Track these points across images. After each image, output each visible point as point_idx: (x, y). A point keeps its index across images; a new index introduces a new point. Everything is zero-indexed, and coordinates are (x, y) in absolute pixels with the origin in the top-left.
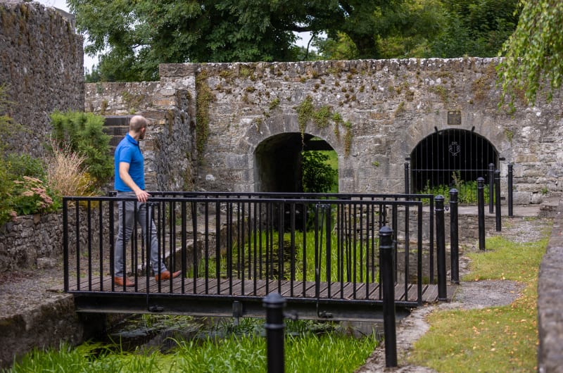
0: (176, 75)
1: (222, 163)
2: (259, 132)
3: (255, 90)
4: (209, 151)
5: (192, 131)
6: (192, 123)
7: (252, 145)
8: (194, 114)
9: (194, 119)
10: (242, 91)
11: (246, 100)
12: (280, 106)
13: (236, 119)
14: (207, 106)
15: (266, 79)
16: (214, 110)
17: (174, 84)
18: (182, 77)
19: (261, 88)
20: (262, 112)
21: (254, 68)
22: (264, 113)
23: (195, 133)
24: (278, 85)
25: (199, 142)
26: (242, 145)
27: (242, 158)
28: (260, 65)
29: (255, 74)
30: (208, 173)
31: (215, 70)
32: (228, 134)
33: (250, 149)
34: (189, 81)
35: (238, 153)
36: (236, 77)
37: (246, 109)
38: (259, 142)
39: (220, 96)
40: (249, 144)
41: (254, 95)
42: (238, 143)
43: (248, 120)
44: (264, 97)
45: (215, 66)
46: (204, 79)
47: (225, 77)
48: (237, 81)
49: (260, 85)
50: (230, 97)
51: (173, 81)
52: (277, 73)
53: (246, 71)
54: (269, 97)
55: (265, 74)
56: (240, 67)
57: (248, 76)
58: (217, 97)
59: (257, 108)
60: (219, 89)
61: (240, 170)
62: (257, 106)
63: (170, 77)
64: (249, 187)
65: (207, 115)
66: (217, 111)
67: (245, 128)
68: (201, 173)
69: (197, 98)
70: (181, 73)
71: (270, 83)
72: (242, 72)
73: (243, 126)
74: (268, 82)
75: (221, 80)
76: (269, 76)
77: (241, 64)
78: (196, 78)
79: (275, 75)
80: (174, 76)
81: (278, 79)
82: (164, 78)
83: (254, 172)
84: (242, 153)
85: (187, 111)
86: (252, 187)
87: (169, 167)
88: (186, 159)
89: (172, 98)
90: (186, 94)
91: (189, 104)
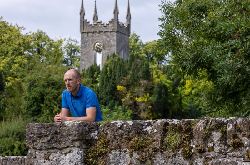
0: (50, 147)
15: (211, 155)
18: (61, 149)
29: (194, 143)
31: (121, 135)
36: (156, 150)
45: (121, 128)
51: (47, 158)
52: (230, 141)
53: (174, 138)
55: (210, 145)
56: (165, 129)
57: (178, 148)
63: (40, 149)
72: (167, 139)
75: (131, 156)
76: (217, 149)
77: (166, 124)
78: (86, 153)
79: (229, 146)
80: (47, 149)
81: (233, 156)
82: (33, 151)
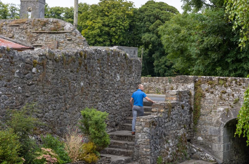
0: (184, 82)
1: (207, 131)
2: (227, 116)
3: (226, 92)
4: (200, 124)
5: (190, 113)
6: (191, 109)
7: (223, 122)
8: (192, 104)
9: (192, 106)
10: (219, 92)
11: (221, 98)
12: (239, 102)
13: (215, 108)
14: (200, 100)
15: (233, 87)
16: (204, 102)
17: (183, 87)
18: (187, 83)
19: (229, 92)
20: (229, 105)
21: (226, 80)
22: (230, 106)
23: (192, 114)
24: (239, 91)
25: (194, 119)
26: (218, 122)
27: (217, 130)
28: (229, 79)
29: (227, 84)
30: (199, 136)
31: (205, 80)
32: (211, 115)
33: (222, 125)
34: (191, 86)
35: (216, 127)
36: (216, 85)
37: (221, 102)
38: (227, 121)
40: (221, 122)
41: (225, 95)
42: (216, 121)
43: (221, 109)
44: (231, 97)
45: (205, 78)
46: (199, 85)
47: (211, 84)
48: (217, 87)
49: (229, 90)
50: (212, 95)
51: (183, 85)
52: (238, 84)
53: (222, 82)
54: (233, 97)
55: (232, 84)
56: (219, 79)
57: (223, 84)
58: (206, 95)
59: (227, 103)
60: (207, 91)
61: (216, 136)
62: (227, 101)
63: (181, 83)
64: (220, 146)
65: (200, 104)
66: (205, 102)
67: (220, 113)
68: (196, 136)
69: (195, 95)
70: (186, 81)
71: (235, 89)
72: (220, 82)
73: (219, 112)
74: (233, 88)
75: (208, 86)
76: (234, 85)
77: (219, 78)
78: (195, 84)
79: (238, 85)
80: (183, 83)
81: (239, 87)
82: (178, 83)
83: (224, 138)
84: (218, 127)
85: (188, 102)
86: (222, 146)
87: (165, 135)
88: (183, 129)
89: (175, 96)
90: (188, 93)
91: (190, 98)
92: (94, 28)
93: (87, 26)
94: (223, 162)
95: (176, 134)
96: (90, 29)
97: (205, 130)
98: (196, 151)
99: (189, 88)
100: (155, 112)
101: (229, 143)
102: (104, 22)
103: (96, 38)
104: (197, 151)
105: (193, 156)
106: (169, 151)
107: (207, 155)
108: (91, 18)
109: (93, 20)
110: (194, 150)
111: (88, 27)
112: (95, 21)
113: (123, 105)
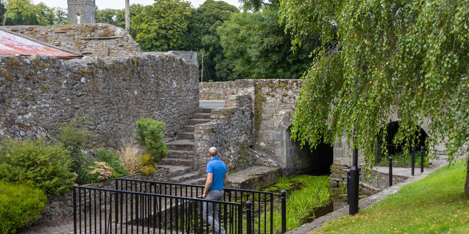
0: (244, 86)
1: (269, 136)
2: (289, 119)
3: (287, 95)
4: (262, 129)
5: (251, 118)
6: (252, 114)
7: (285, 126)
8: (253, 108)
9: (253, 111)
10: (280, 95)
11: (282, 101)
13: (276, 111)
14: (261, 104)
15: (294, 89)
16: (265, 106)
17: (243, 91)
18: (247, 87)
19: (290, 94)
20: (291, 108)
21: (287, 83)
22: (292, 109)
23: (254, 119)
25: (256, 125)
26: (280, 126)
27: (279, 134)
28: (290, 81)
29: (288, 86)
30: (261, 141)
31: (265, 84)
32: (273, 120)
33: (284, 129)
34: (251, 90)
35: (278, 131)
36: (277, 87)
37: (282, 106)
38: (289, 125)
39: (268, 98)
40: (283, 126)
41: (287, 98)
42: (278, 125)
43: (283, 112)
44: (292, 99)
45: (266, 81)
46: (260, 89)
47: (271, 88)
48: (278, 90)
49: (290, 93)
50: (273, 99)
51: (243, 90)
52: (299, 85)
53: (282, 85)
54: (295, 99)
55: (293, 86)
56: (279, 82)
57: (283, 87)
58: (267, 99)
59: (288, 106)
60: (267, 94)
61: (278, 141)
63: (241, 87)
64: (283, 150)
65: (261, 109)
66: (267, 106)
67: (282, 117)
68: (258, 141)
69: (255, 99)
70: (246, 85)
71: (296, 92)
72: (280, 85)
73: (281, 116)
74: (294, 91)
75: (269, 89)
76: (295, 87)
77: (280, 80)
78: (255, 88)
79: (299, 87)
82: (238, 88)
83: (287, 142)
84: (280, 131)
85: (248, 107)
86: (285, 150)
87: (226, 142)
88: (245, 135)
89: (234, 101)
90: (248, 97)
91: (250, 103)
92: (149, 31)
93: (142, 30)
94: (287, 167)
95: (237, 141)
96: (145, 33)
97: (267, 135)
98: (258, 157)
99: (250, 92)
100: (215, 119)
101: (292, 147)
102: (160, 24)
103: (152, 42)
104: (260, 157)
105: (256, 163)
106: (231, 159)
107: (269, 160)
108: (146, 20)
109: (148, 23)
110: (256, 157)
111: (144, 31)
112: (151, 24)
113: (181, 113)
